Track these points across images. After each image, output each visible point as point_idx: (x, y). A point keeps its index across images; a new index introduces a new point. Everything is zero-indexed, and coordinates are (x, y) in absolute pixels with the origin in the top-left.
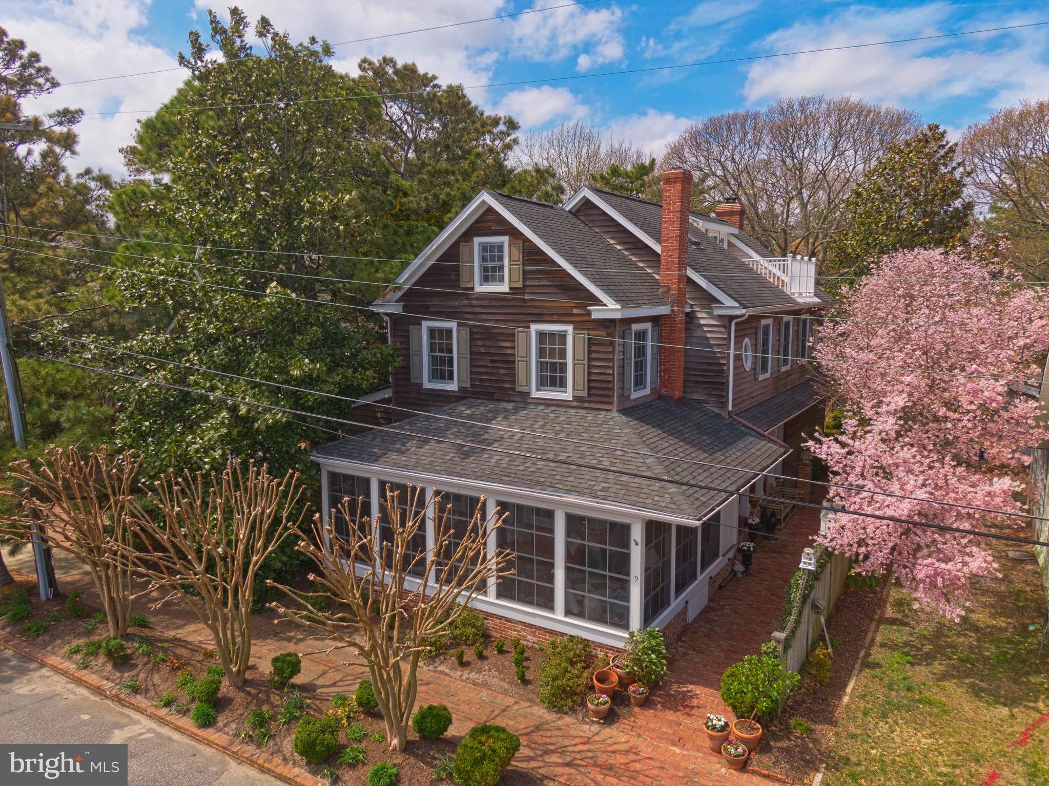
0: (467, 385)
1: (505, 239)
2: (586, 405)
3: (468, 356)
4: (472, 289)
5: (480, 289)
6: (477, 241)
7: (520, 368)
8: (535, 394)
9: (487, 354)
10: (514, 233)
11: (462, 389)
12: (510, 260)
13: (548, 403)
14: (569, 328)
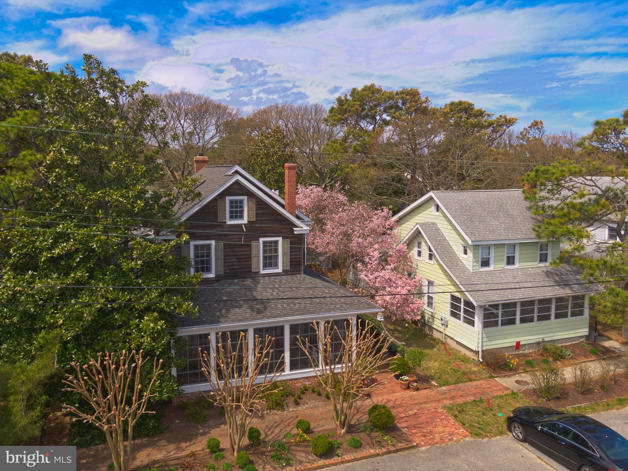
0: (222, 273)
1: (245, 198)
2: (289, 273)
3: (223, 257)
4: (225, 222)
5: (230, 222)
6: (228, 199)
7: (254, 260)
8: (262, 272)
9: (234, 255)
10: (251, 195)
11: (217, 276)
12: (248, 208)
13: (269, 275)
14: (280, 239)
